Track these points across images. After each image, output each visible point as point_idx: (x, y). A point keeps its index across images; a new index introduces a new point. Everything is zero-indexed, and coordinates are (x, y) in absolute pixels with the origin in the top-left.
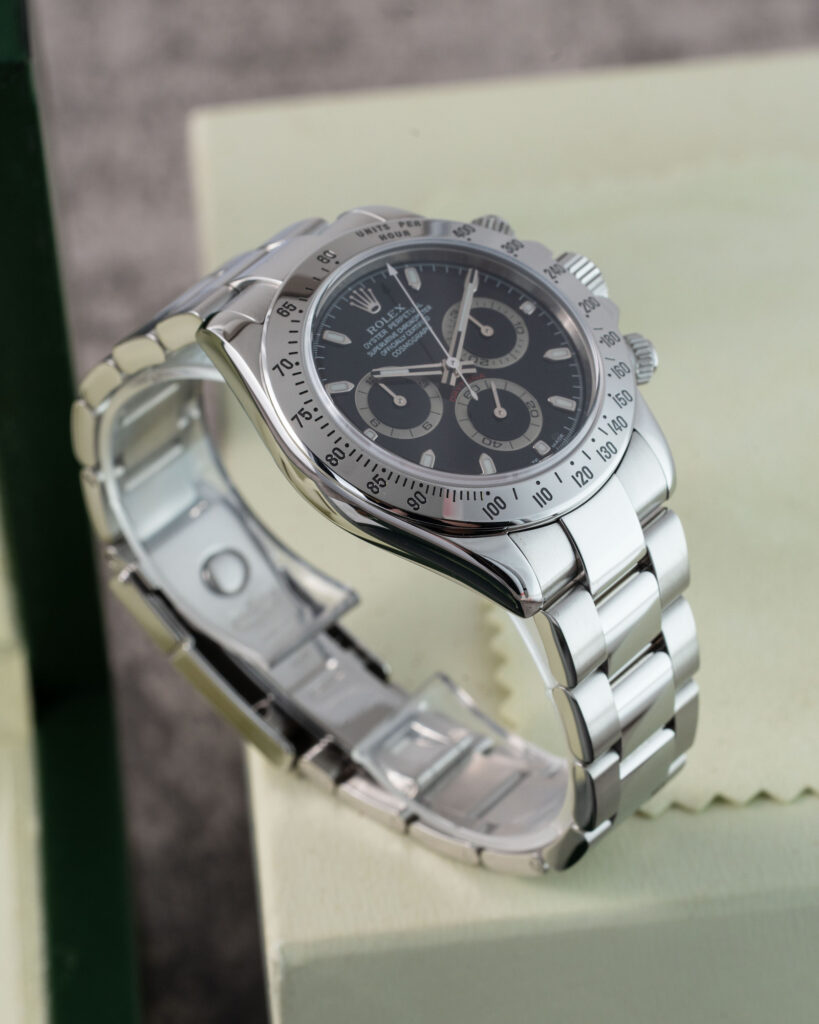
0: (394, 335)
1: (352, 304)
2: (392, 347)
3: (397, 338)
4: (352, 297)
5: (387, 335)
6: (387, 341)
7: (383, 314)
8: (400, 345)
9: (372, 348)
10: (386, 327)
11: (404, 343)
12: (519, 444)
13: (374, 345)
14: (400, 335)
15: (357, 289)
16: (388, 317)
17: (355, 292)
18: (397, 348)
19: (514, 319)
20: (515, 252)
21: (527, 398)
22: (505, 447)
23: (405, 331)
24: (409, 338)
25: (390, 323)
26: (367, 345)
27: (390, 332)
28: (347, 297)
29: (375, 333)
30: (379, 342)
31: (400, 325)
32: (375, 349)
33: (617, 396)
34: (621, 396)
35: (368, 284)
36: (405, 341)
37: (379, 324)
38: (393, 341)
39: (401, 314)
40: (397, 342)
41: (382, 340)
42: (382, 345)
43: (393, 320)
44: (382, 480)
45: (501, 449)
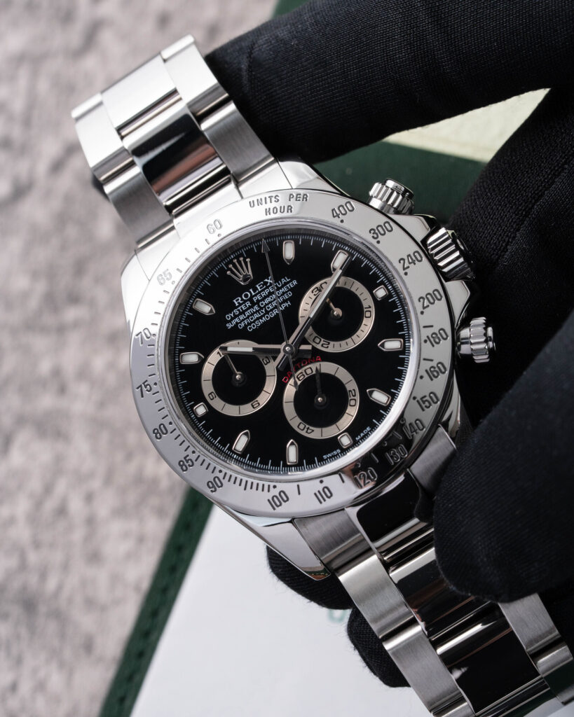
0: (256, 308)
1: (228, 273)
2: (250, 320)
3: (257, 311)
4: (231, 266)
5: (250, 307)
6: (247, 314)
7: (252, 285)
8: (258, 319)
9: (232, 319)
10: (251, 300)
11: (261, 318)
12: (329, 432)
13: (236, 316)
14: (261, 308)
15: (237, 258)
16: (255, 289)
17: (235, 261)
18: (254, 322)
19: (367, 301)
20: (380, 238)
21: (351, 385)
22: (316, 434)
23: (266, 305)
24: (267, 312)
25: (256, 295)
26: (229, 316)
27: (253, 304)
28: (227, 265)
29: (240, 304)
30: (240, 314)
31: (263, 299)
32: (234, 322)
33: (422, 399)
34: (428, 398)
35: (250, 253)
36: (264, 316)
37: (246, 296)
38: (252, 314)
39: (267, 287)
40: (256, 316)
41: (243, 312)
42: (242, 317)
43: (260, 292)
44: (191, 460)
45: (312, 436)
